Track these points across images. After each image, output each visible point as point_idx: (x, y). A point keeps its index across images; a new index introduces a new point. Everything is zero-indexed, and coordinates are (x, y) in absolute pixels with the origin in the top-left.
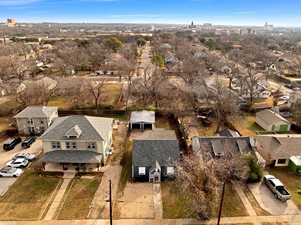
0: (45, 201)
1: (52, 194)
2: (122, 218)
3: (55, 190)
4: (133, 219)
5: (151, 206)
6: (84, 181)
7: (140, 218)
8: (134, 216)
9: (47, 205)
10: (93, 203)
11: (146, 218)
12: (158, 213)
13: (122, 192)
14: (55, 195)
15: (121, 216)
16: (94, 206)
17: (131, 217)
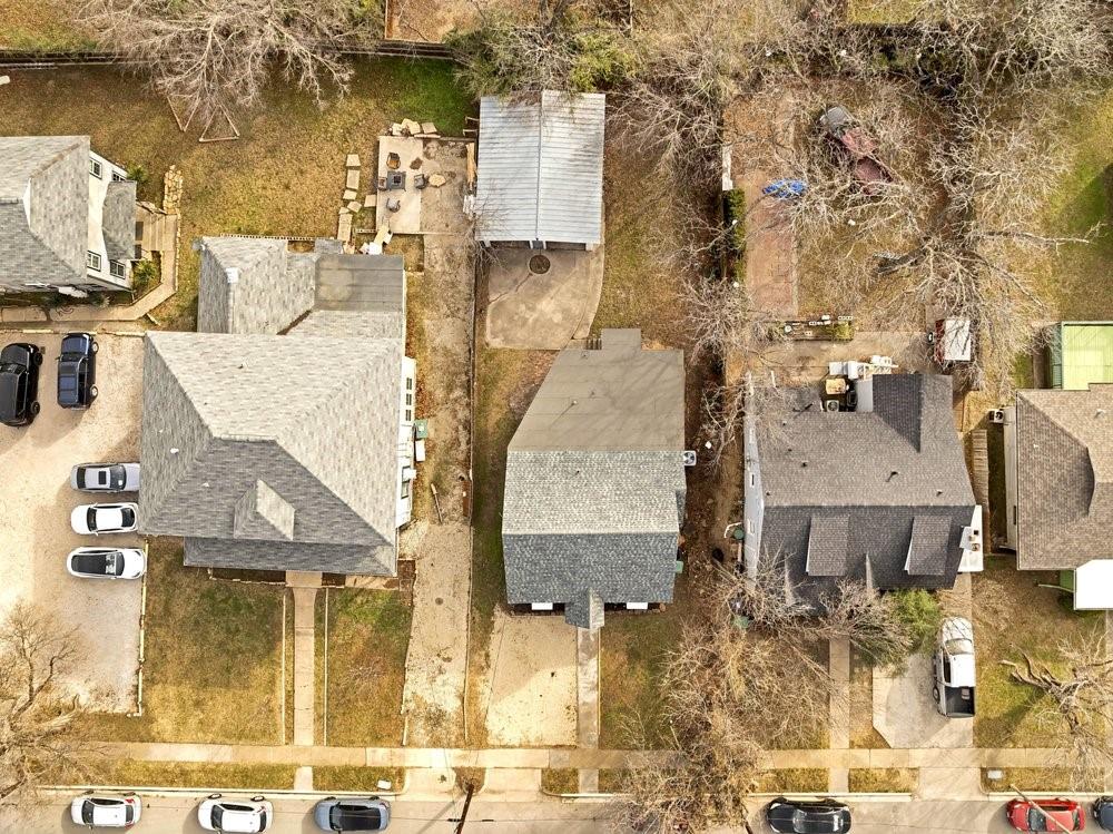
0: (272, 681)
1: (281, 653)
2: (494, 747)
3: (281, 637)
4: (521, 750)
5: (568, 708)
6: (359, 600)
7: (539, 747)
8: (524, 739)
9: (281, 694)
10: (407, 694)
11: (556, 747)
12: (587, 729)
13: (483, 653)
14: (291, 658)
15: (491, 741)
16: (412, 706)
17: (516, 742)
